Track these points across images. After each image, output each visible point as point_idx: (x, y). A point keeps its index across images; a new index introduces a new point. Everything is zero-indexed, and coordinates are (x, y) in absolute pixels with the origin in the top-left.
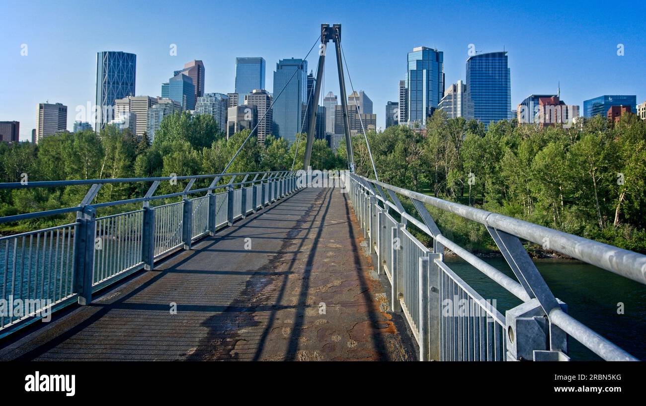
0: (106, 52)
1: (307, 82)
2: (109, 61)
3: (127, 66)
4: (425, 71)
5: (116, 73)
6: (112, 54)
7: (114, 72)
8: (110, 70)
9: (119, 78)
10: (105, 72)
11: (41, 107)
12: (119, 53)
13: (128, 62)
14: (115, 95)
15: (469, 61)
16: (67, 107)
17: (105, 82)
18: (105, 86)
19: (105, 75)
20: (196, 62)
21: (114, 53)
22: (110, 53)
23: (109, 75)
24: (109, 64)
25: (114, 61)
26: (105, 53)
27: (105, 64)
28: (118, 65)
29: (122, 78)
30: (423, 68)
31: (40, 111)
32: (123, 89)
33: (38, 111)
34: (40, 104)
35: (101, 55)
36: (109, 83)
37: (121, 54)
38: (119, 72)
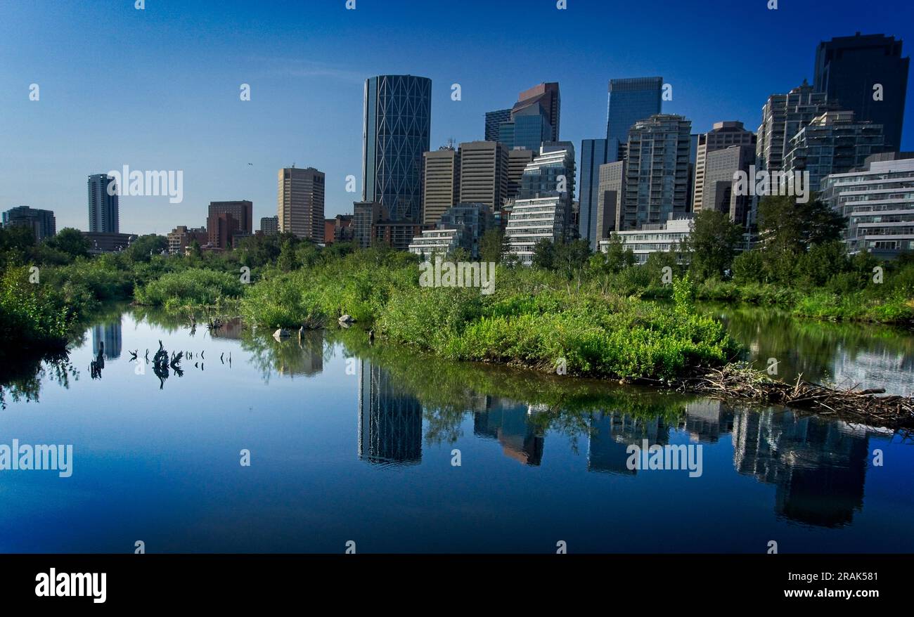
0: (384, 77)
2: (388, 92)
3: (418, 100)
5: (400, 114)
6: (393, 80)
7: (396, 112)
8: (390, 108)
9: (405, 123)
10: (381, 112)
11: (286, 175)
12: (405, 78)
13: (418, 94)
14: (399, 153)
16: (324, 174)
17: (382, 130)
18: (381, 138)
19: (380, 119)
20: (547, 86)
21: (397, 77)
22: (389, 78)
23: (388, 119)
24: (388, 99)
25: (397, 92)
26: (382, 78)
27: (382, 99)
28: (404, 99)
29: (409, 123)
31: (285, 181)
32: (411, 143)
33: (282, 182)
34: (285, 170)
35: (373, 83)
36: (388, 132)
37: (408, 79)
38: (404, 113)
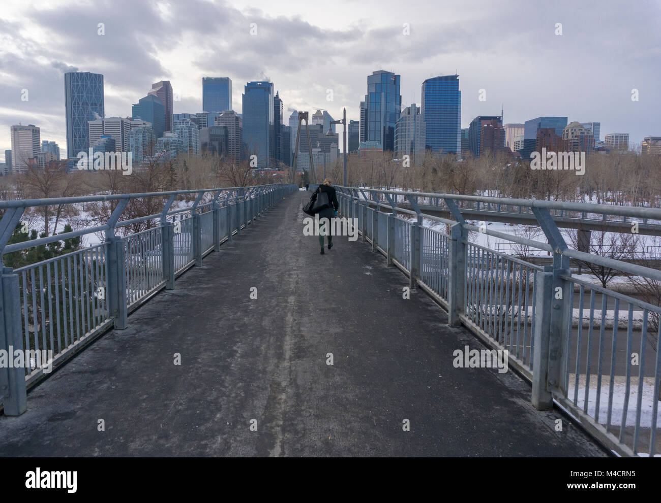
1: (273, 104)
2: (77, 82)
3: (95, 86)
4: (383, 94)
5: (85, 93)
7: (82, 93)
8: (79, 91)
9: (88, 99)
10: (74, 93)
11: (15, 129)
13: (95, 83)
15: (424, 83)
16: (39, 128)
17: (75, 103)
18: (74, 107)
19: (74, 96)
20: (163, 82)
24: (78, 86)
25: (82, 82)
26: (73, 73)
28: (86, 86)
29: (91, 99)
30: (381, 91)
35: (68, 76)
37: (88, 75)
